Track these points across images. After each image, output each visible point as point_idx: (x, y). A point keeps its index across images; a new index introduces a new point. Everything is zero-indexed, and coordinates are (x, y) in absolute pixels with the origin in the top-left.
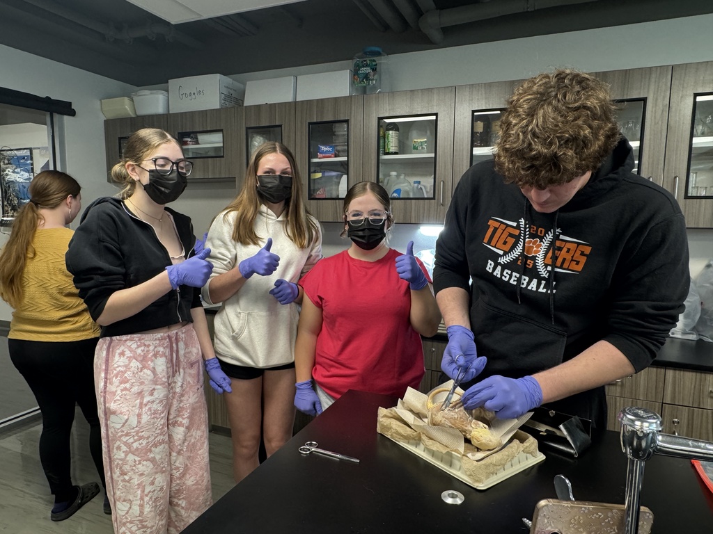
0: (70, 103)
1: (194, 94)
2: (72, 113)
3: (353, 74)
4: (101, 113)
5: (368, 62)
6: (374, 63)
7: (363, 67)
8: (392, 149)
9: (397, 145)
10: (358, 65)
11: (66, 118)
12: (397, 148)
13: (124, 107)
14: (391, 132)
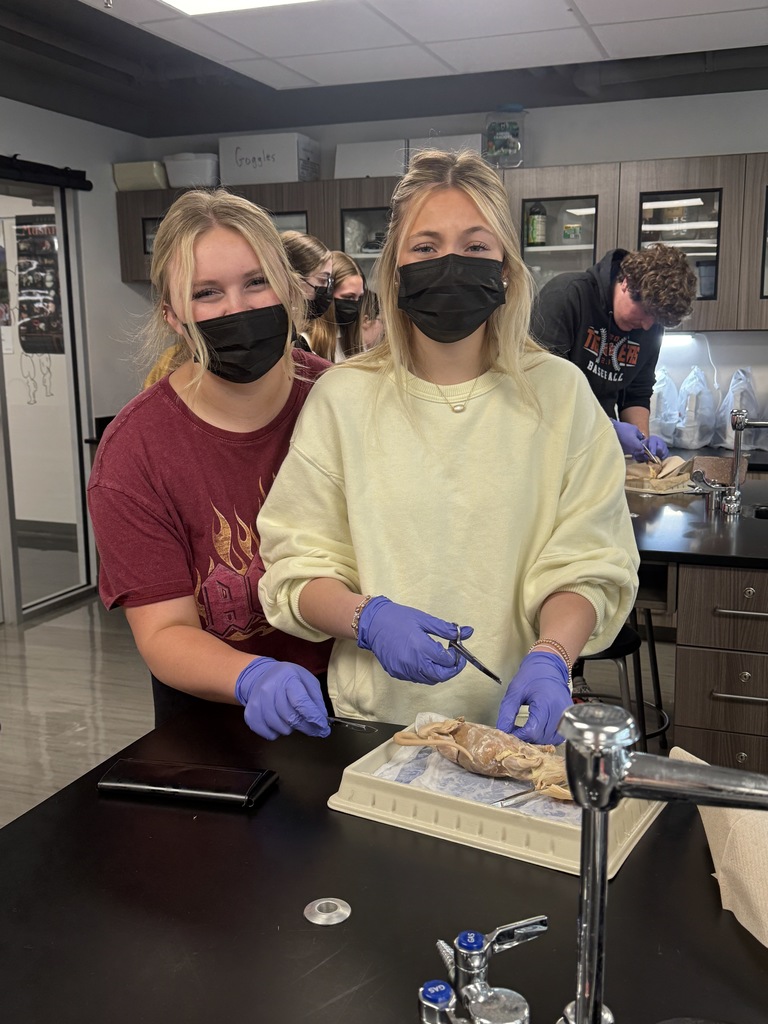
0: (84, 173)
1: (260, 159)
2: (88, 186)
3: (486, 139)
4: (113, 184)
5: (508, 125)
6: (515, 127)
7: (501, 131)
8: (539, 239)
9: (544, 233)
10: (494, 129)
11: (81, 194)
12: (544, 237)
13: (151, 175)
14: (536, 217)
